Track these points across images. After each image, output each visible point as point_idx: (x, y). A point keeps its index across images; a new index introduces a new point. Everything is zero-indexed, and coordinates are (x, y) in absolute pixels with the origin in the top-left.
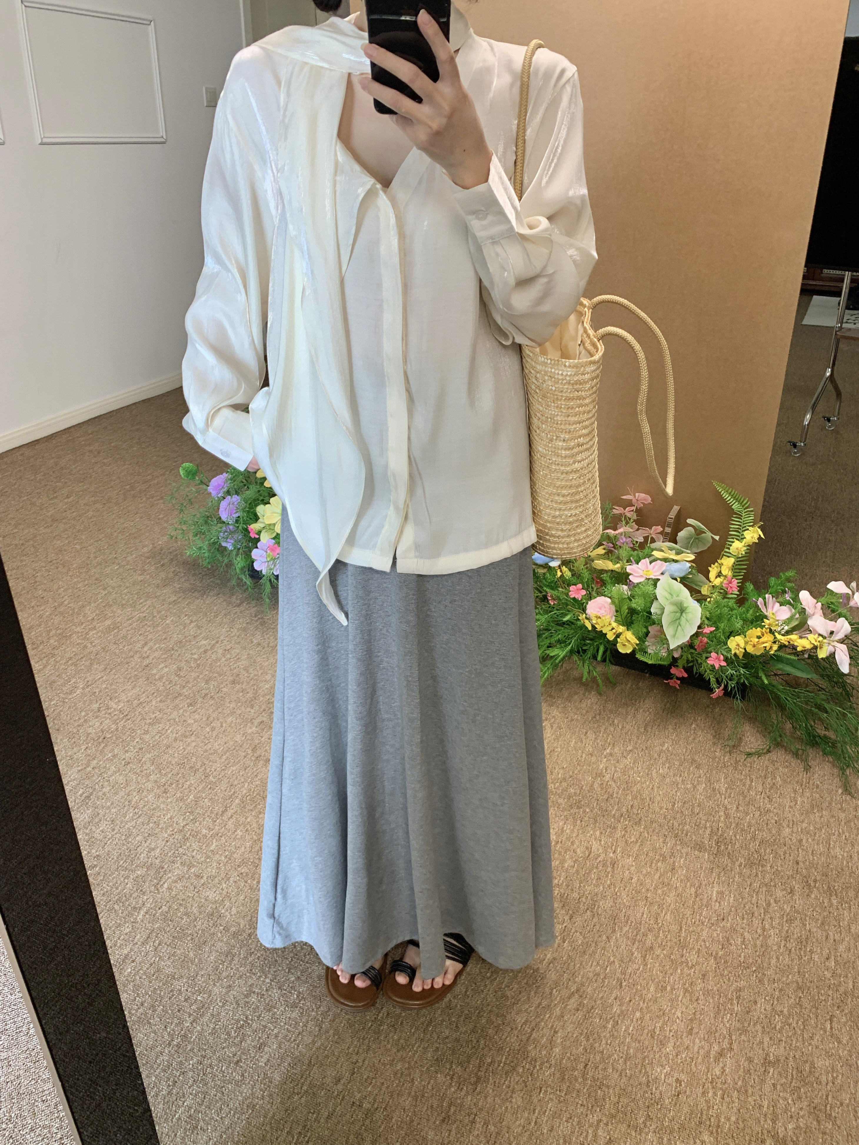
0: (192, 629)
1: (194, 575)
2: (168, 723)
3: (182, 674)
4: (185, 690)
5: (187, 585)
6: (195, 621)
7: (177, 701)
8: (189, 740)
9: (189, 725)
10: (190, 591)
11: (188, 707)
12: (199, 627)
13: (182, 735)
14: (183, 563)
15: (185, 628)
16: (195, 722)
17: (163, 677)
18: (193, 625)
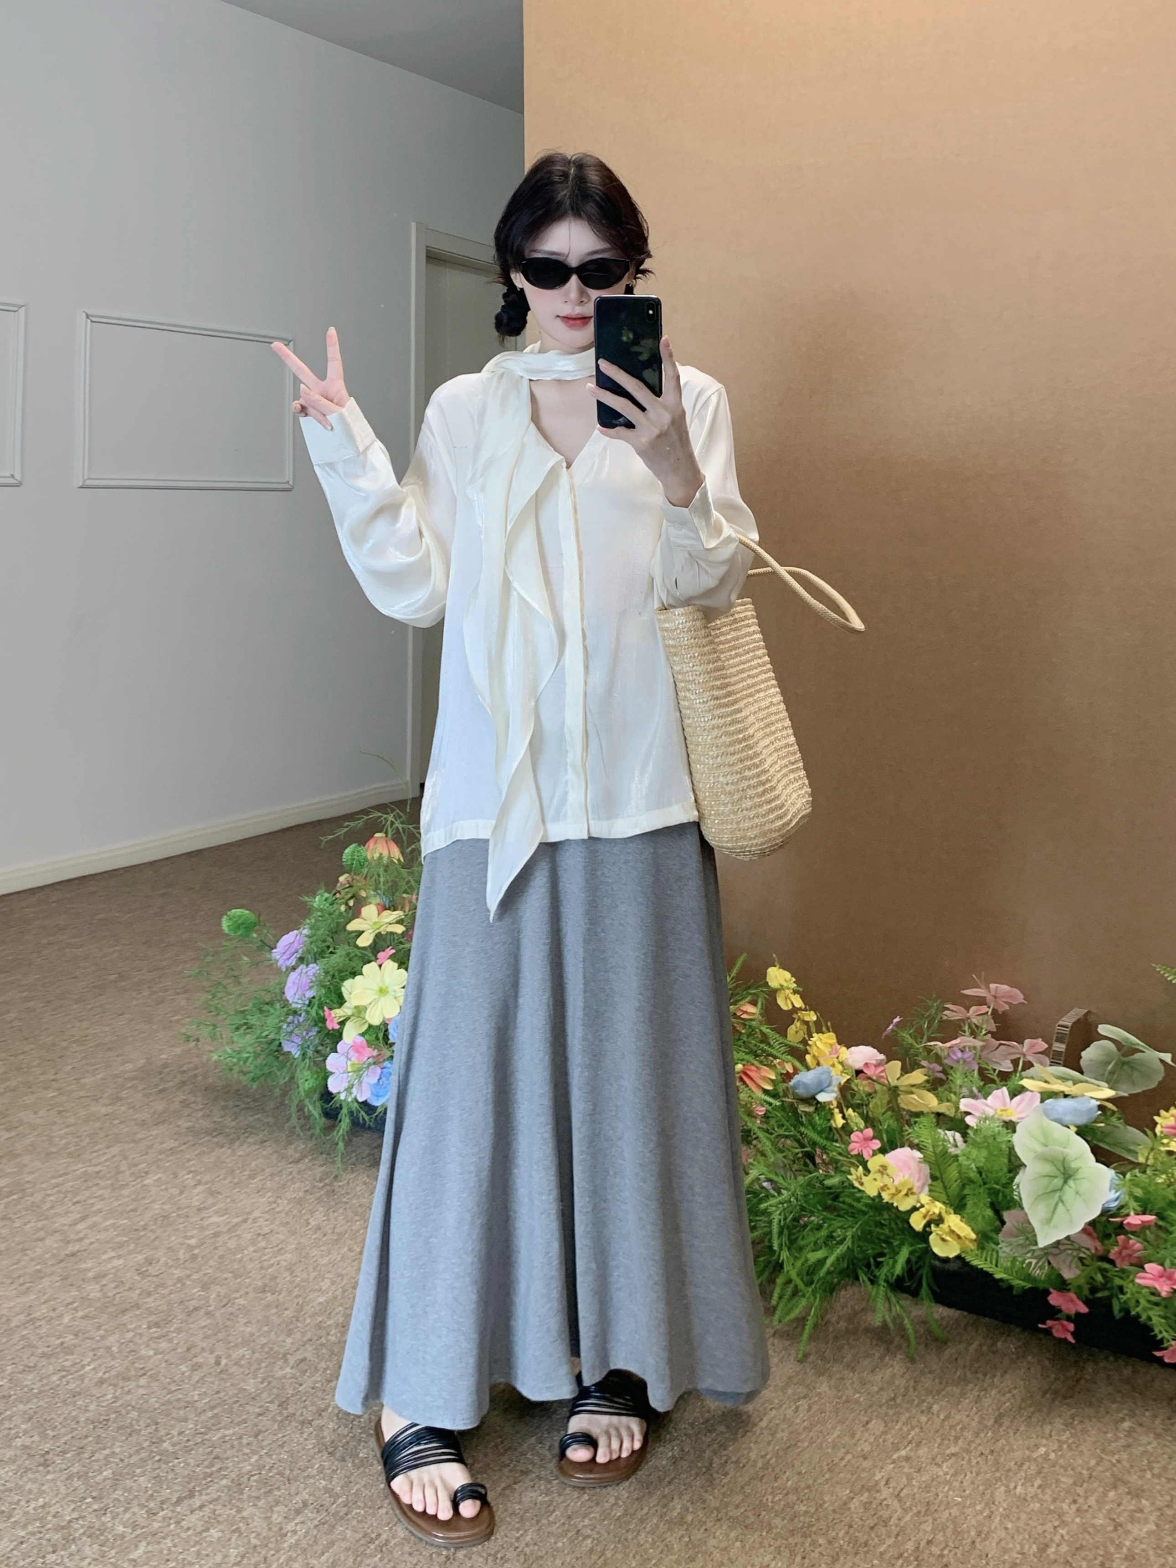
0: (197, 1196)
1: (224, 1108)
2: (91, 1354)
3: (153, 1270)
4: (150, 1300)
5: (206, 1124)
6: (206, 1183)
7: (126, 1318)
8: (132, 1385)
9: (140, 1358)
10: (209, 1134)
11: (149, 1328)
12: (212, 1193)
13: (118, 1376)
14: (206, 1090)
15: (182, 1193)
16: (155, 1354)
17: (105, 1276)
18: (200, 1188)
